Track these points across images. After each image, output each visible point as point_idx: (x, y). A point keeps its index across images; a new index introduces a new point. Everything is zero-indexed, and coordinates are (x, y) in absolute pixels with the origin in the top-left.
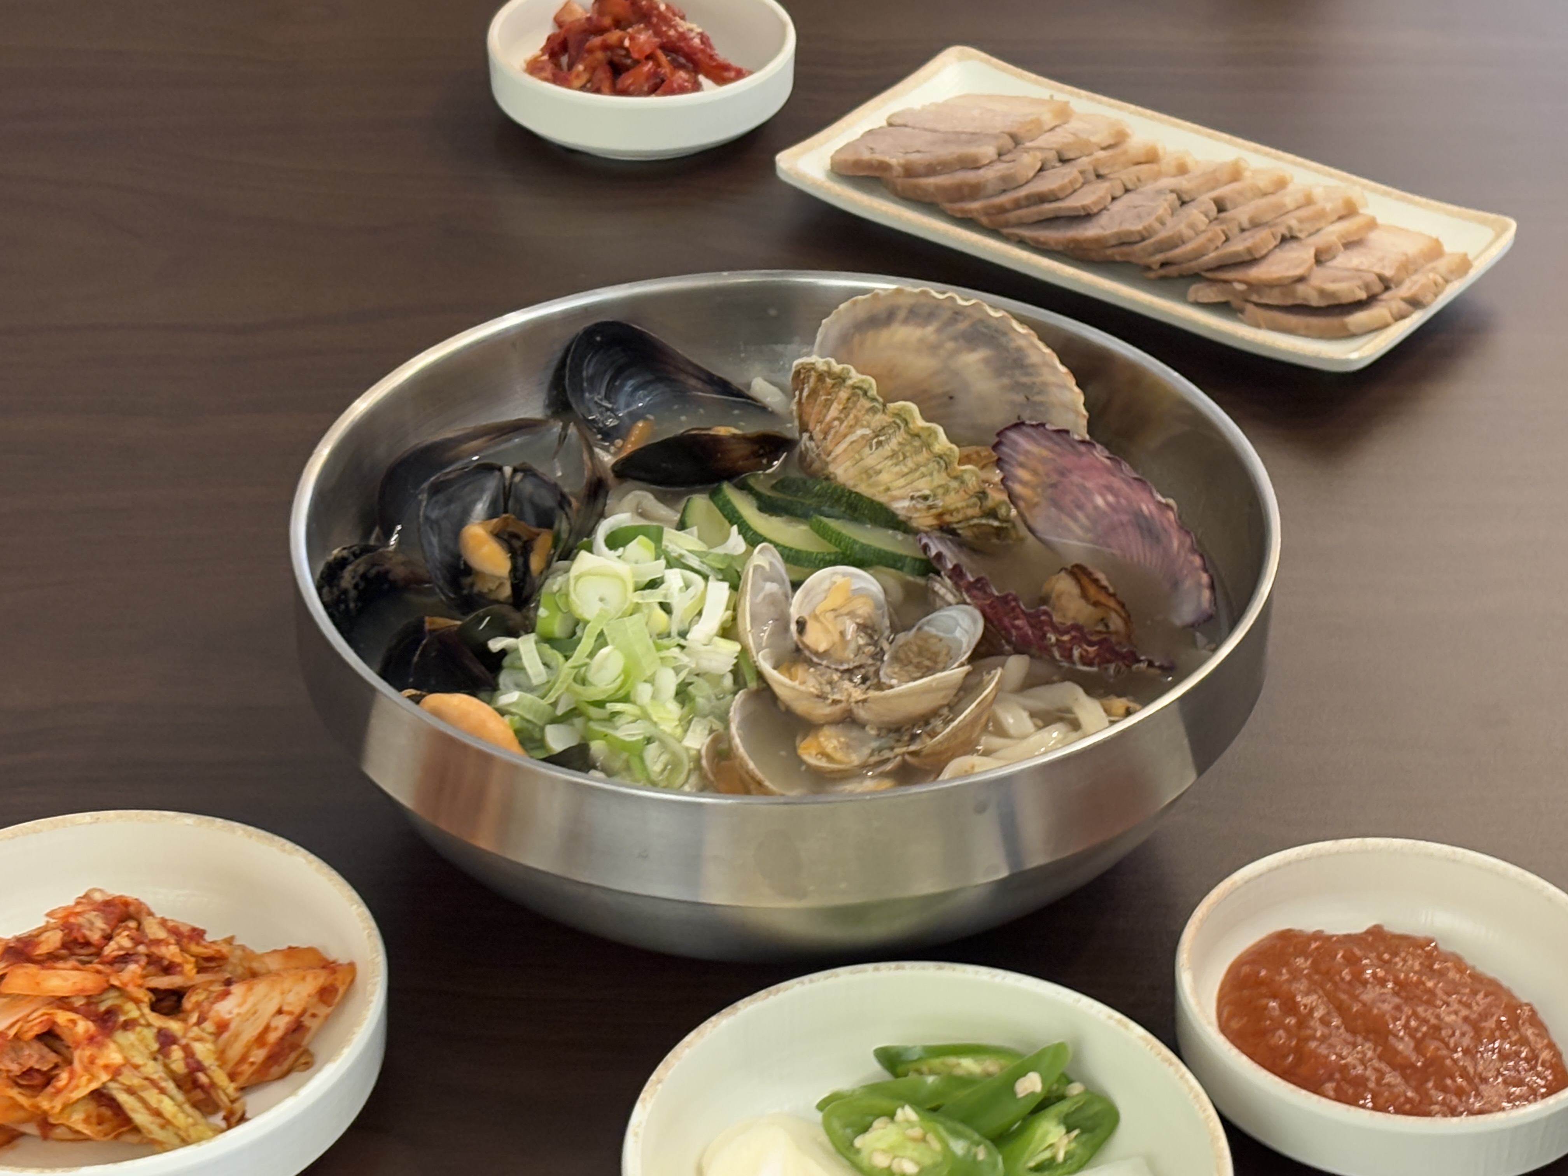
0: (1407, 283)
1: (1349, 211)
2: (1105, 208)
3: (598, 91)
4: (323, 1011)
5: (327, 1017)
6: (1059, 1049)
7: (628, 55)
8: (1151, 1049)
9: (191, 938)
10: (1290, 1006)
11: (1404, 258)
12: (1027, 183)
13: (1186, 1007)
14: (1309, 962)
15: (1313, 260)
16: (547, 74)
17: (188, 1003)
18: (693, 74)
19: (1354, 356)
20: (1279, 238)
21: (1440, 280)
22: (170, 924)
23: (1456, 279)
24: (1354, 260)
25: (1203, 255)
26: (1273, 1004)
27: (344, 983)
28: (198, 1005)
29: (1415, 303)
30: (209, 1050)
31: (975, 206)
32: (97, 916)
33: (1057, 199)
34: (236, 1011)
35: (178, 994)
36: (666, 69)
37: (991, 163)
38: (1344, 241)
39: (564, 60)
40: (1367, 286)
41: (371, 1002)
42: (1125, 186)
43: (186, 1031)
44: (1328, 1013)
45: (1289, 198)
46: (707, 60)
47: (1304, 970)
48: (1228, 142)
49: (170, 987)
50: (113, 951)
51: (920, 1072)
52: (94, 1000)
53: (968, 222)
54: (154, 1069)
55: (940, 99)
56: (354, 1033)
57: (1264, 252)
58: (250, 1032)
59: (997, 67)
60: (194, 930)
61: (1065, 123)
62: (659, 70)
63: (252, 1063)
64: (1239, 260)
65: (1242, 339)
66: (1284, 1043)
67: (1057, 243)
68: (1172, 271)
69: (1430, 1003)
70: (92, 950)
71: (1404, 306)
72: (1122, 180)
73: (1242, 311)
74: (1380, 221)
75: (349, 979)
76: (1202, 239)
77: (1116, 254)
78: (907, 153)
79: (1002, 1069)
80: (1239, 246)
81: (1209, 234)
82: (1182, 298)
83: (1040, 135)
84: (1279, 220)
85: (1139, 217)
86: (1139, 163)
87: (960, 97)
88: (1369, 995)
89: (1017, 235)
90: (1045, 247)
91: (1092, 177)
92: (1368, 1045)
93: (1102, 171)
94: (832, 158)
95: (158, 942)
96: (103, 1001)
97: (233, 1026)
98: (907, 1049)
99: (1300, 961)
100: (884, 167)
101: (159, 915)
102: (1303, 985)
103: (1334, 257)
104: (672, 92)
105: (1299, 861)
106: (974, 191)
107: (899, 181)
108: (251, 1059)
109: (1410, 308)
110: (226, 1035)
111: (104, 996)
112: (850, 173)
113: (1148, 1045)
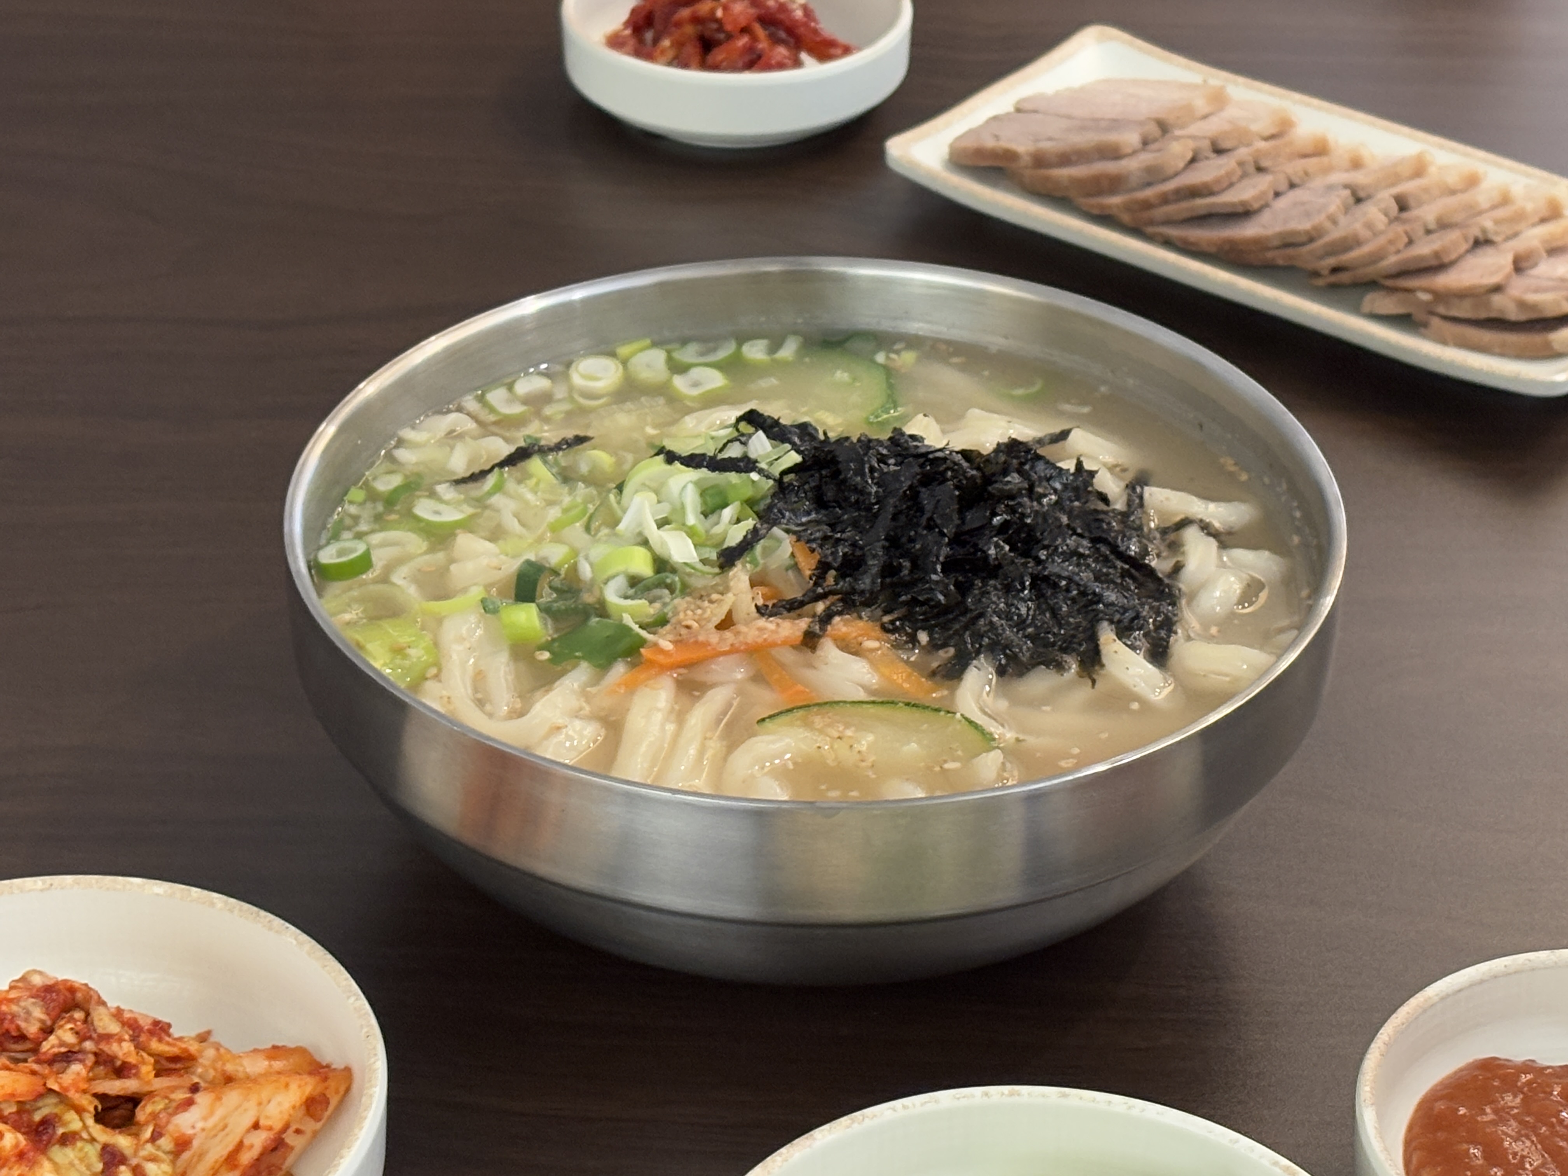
1: (1553, 212)
2: (1266, 205)
3: (685, 65)
4: (310, 1126)
5: (315, 1134)
7: (720, 29)
9: (151, 1033)
10: (1495, 1153)
12: (1176, 175)
13: (1369, 1151)
14: (1518, 1100)
15: (1511, 267)
16: (630, 48)
17: (141, 1114)
18: (795, 50)
19: (1560, 378)
20: (1471, 242)
22: (127, 1015)
24: (1560, 268)
25: (1382, 259)
26: (1475, 1152)
27: (337, 1092)
28: (154, 1116)
31: (1115, 200)
32: (34, 1004)
33: (1212, 193)
34: (200, 1125)
35: (134, 1101)
36: (763, 44)
37: (1135, 152)
38: (1548, 247)
39: (649, 35)
41: (365, 1118)
42: (1290, 180)
43: (138, 1148)
44: (1543, 1165)
45: (1483, 196)
46: (811, 35)
47: (1511, 1108)
48: (1408, 136)
49: (121, 1093)
50: (53, 1047)
52: (28, 1107)
53: (1105, 219)
55: (1076, 84)
57: (1453, 256)
58: (218, 1151)
59: (1143, 50)
60: (156, 1023)
61: (1219, 111)
62: (756, 44)
64: (1425, 265)
65: (1426, 356)
68: (1345, 277)
70: (28, 1045)
72: (1287, 174)
73: (1425, 325)
75: (342, 1089)
76: (1382, 240)
77: (1279, 257)
78: (1037, 141)
80: (1424, 249)
81: (1390, 235)
82: (1356, 310)
83: (1192, 123)
84: (1471, 221)
85: (1307, 214)
86: (1305, 156)
87: (1098, 82)
89: (1161, 234)
90: (1194, 249)
91: (1251, 169)
93: (1264, 163)
94: (951, 146)
95: (107, 1037)
96: (39, 1108)
97: (196, 1143)
100: (1010, 156)
101: (112, 1004)
102: (1509, 1128)
103: (1535, 265)
104: (769, 67)
106: (1115, 183)
107: (1028, 173)
110: (186, 1155)
111: (40, 1104)
112: (971, 163)
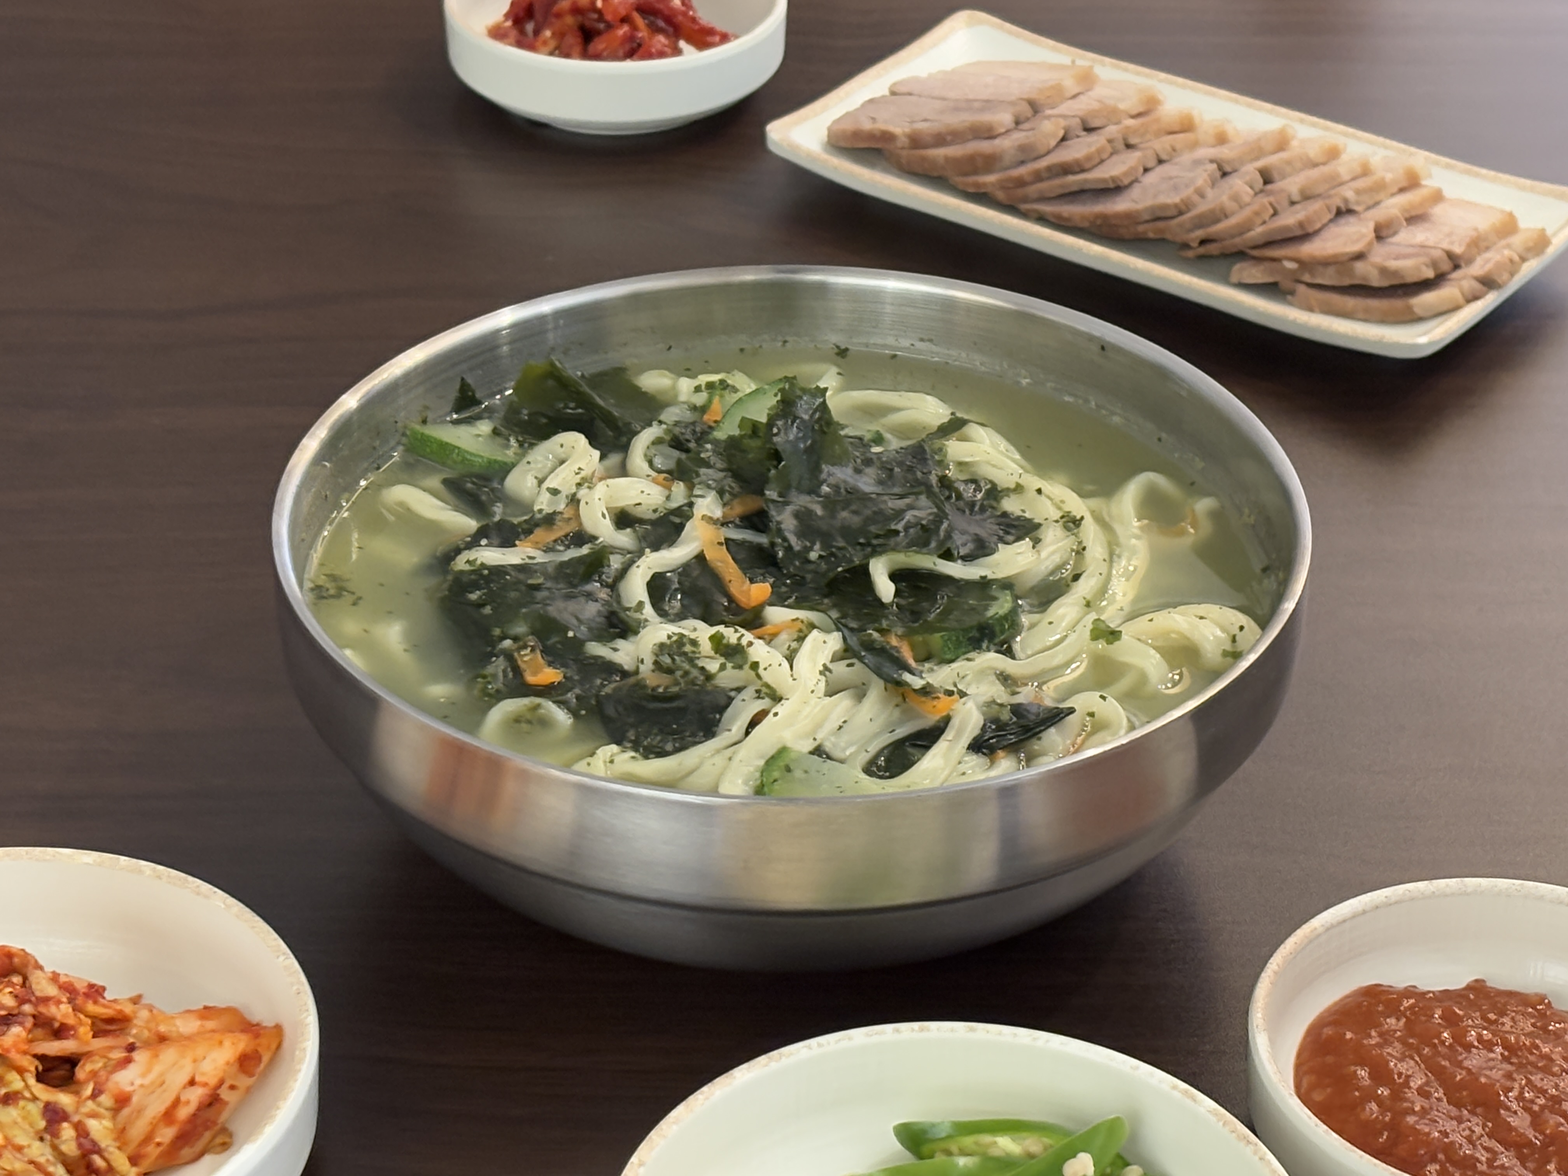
0: (1479, 261)
1: (1412, 182)
2: (1136, 181)
3: (567, 55)
4: (244, 1082)
5: (248, 1090)
6: (1113, 1126)
7: (600, 19)
8: (1224, 1124)
9: (87, 995)
10: (1381, 1074)
11: (1474, 234)
12: (1049, 152)
14: (1401, 1024)
15: (1373, 235)
16: (512, 39)
17: (81, 1073)
18: (674, 39)
19: (1423, 340)
20: (1334, 211)
21: (1516, 258)
22: (63, 979)
23: (1533, 258)
24: (1419, 235)
25: (1249, 230)
26: (1362, 1073)
27: (269, 1048)
28: (94, 1074)
29: (1488, 283)
30: (106, 1128)
31: (990, 179)
33: (1083, 171)
34: (138, 1082)
35: (71, 1061)
36: (643, 33)
37: (1007, 132)
38: (1407, 215)
39: (530, 27)
40: (1434, 264)
41: (300, 1070)
42: (1157, 155)
43: (79, 1104)
44: (1427, 1084)
45: (1343, 168)
46: (690, 24)
47: (1395, 1031)
48: (1271, 112)
49: (59, 1054)
51: (949, 1153)
53: (981, 197)
54: (40, 1151)
55: (949, 68)
56: (278, 1108)
57: (1318, 226)
58: (156, 1107)
59: (1010, 33)
60: (91, 986)
61: (1088, 90)
62: (636, 33)
63: (159, 1144)
64: (1291, 235)
65: (1292, 324)
66: (1377, 1117)
67: (1083, 218)
68: (1212, 249)
69: (1546, 1070)
71: (1477, 286)
72: (1155, 150)
73: (1292, 293)
74: (1447, 193)
75: (274, 1046)
76: (1247, 212)
77: (1149, 230)
78: (912, 122)
79: (1046, 1149)
80: (1289, 219)
81: (1255, 207)
82: (1225, 280)
83: (1062, 102)
84: (1333, 192)
85: (1176, 188)
86: (1173, 132)
87: (969, 65)
88: (1474, 1060)
89: (1037, 211)
90: (1069, 224)
91: (1121, 146)
92: (1475, 1120)
93: (1133, 141)
94: (829, 129)
95: (46, 1000)
97: (135, 1099)
98: (933, 1125)
99: (1392, 1021)
100: (888, 137)
101: (49, 968)
102: (1394, 1050)
103: (1395, 233)
104: (649, 56)
105: (1388, 905)
106: (990, 162)
107: (904, 153)
108: (158, 1140)
109: (1484, 289)
110: (126, 1112)
112: (848, 145)
113: (1219, 1121)
